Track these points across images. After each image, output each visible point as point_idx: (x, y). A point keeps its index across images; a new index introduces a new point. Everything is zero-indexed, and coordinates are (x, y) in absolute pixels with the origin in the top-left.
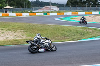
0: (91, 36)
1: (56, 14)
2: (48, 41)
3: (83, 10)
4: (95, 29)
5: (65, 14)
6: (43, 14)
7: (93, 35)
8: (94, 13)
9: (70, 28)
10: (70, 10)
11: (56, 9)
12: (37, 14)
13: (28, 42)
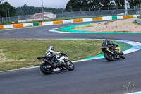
1: (51, 23)
3: (89, 15)
5: (64, 22)
6: (32, 24)
8: (105, 18)
10: (71, 17)
11: (51, 16)
12: (24, 25)
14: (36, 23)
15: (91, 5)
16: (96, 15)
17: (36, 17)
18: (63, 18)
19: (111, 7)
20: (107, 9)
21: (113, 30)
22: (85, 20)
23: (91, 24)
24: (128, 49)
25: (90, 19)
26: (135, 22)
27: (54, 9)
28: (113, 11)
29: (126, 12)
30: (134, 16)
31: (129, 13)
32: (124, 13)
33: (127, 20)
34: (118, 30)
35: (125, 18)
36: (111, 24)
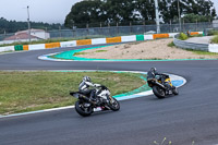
0: (117, 91)
1: (42, 46)
2: (104, 92)
3: (101, 34)
4: (127, 75)
6: (12, 48)
7: (122, 89)
8: (125, 38)
10: (72, 37)
11: (42, 35)
12: (1, 50)
13: (72, 94)
14: (19, 47)
15: (104, 18)
16: (112, 34)
17: (18, 37)
18: (60, 38)
19: (135, 21)
20: (129, 24)
21: (138, 57)
22: (94, 41)
23: (103, 48)
25: (103, 41)
26: (172, 45)
27: (46, 25)
29: (158, 29)
30: (171, 35)
31: (162, 30)
32: (155, 30)
33: (159, 41)
35: (156, 38)
36: (134, 47)
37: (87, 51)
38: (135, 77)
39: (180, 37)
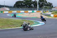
3: (23, 10)
4: (30, 21)
5: (13, 12)
8: (29, 11)
9: (15, 20)
10: (15, 10)
11: (8, 9)
16: (26, 10)
17: (1, 9)
18: (12, 10)
19: (32, 7)
20: (30, 8)
21: (32, 16)
22: (21, 12)
23: (23, 14)
24: (38, 24)
25: (23, 12)
26: (41, 14)
28: (32, 9)
30: (41, 11)
31: (39, 10)
32: (37, 10)
33: (38, 13)
34: (34, 16)
36: (31, 14)
37: (19, 14)
38: (32, 21)
39: (44, 12)
